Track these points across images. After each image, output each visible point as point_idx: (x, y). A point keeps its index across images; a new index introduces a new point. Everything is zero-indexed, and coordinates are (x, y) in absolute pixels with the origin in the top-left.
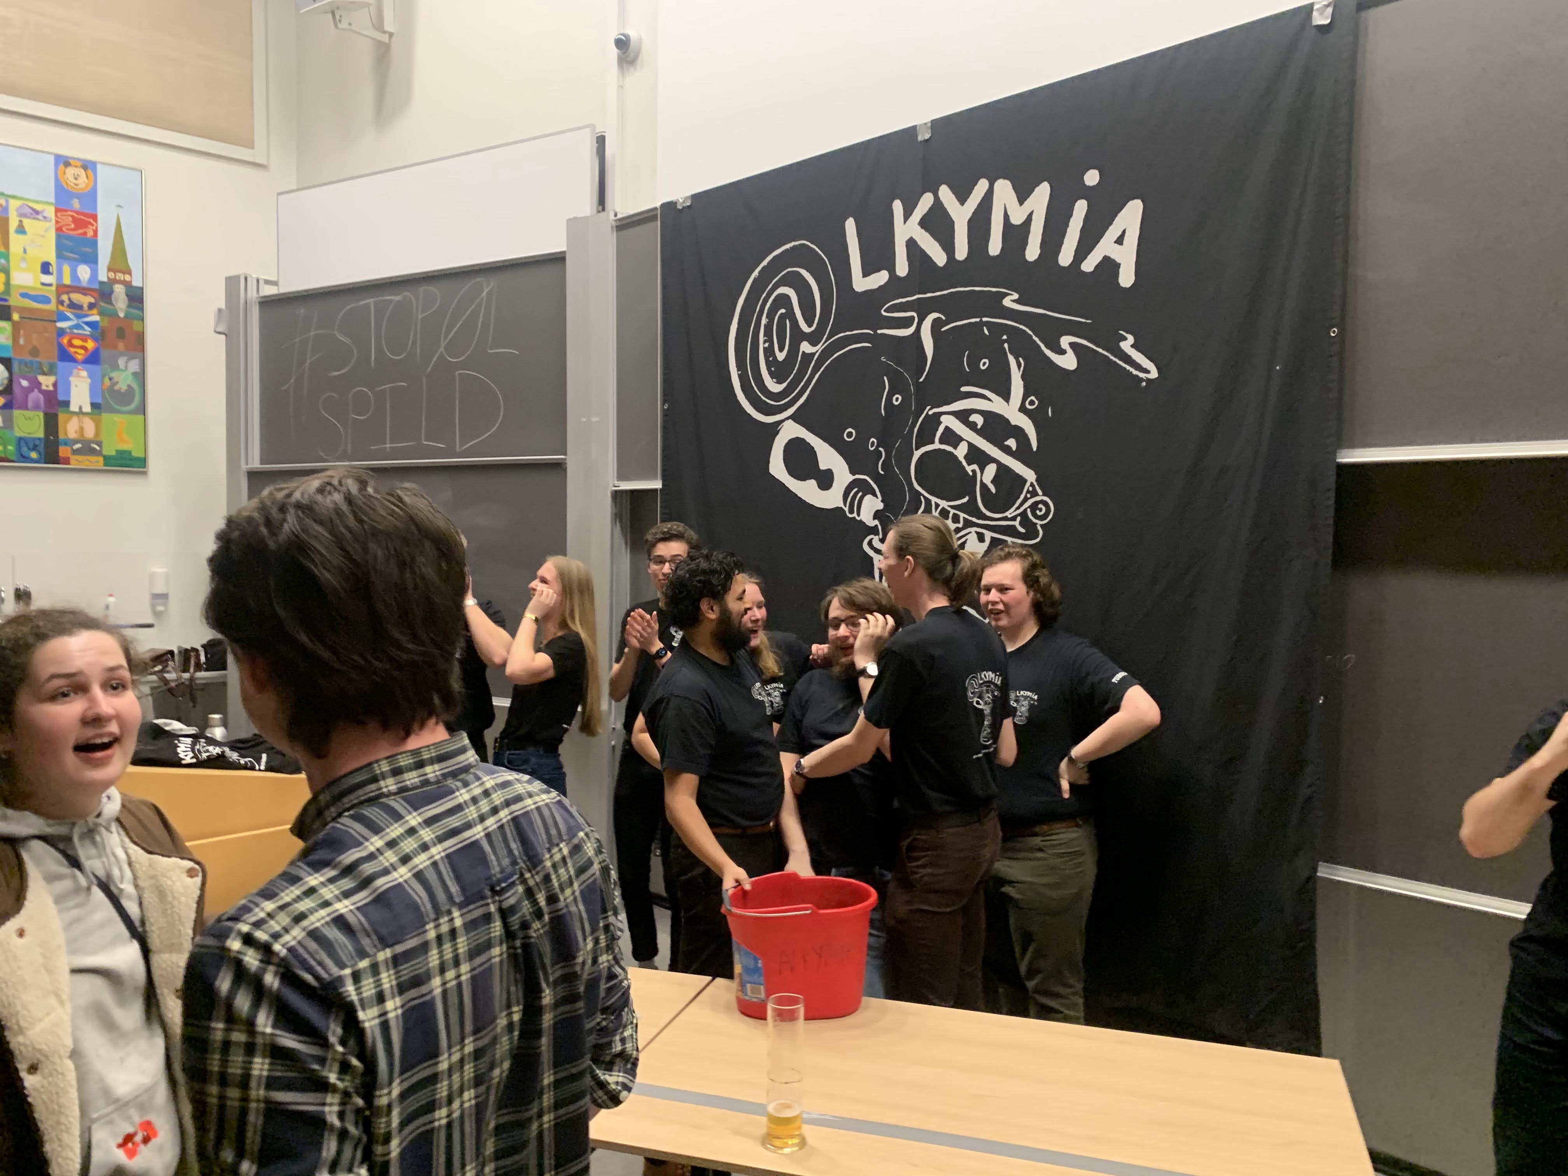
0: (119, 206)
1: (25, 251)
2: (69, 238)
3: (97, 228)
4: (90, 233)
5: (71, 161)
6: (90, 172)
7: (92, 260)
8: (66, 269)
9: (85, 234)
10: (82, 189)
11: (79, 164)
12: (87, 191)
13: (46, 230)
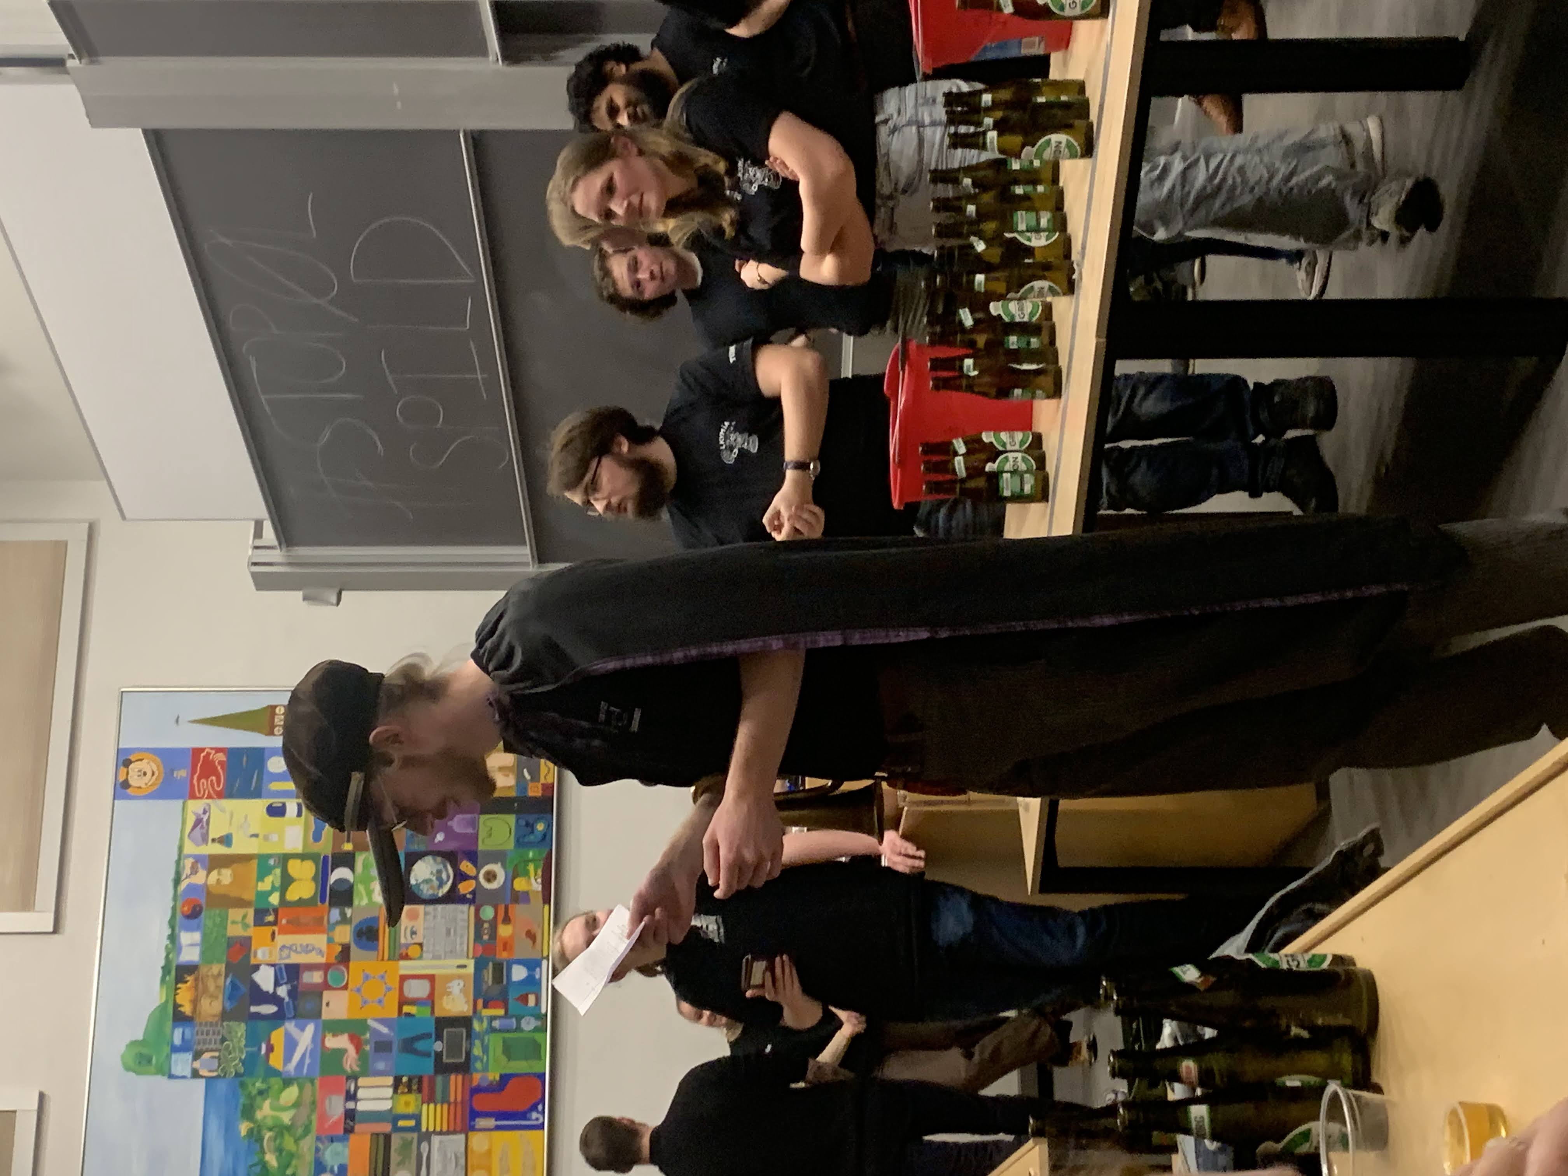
0: (177, 721)
1: (256, 836)
2: (229, 783)
3: (212, 749)
4: (221, 757)
5: (121, 779)
6: (132, 758)
7: (258, 756)
8: (275, 786)
9: (220, 763)
10: (158, 767)
11: (123, 770)
12: (158, 760)
13: (223, 810)
